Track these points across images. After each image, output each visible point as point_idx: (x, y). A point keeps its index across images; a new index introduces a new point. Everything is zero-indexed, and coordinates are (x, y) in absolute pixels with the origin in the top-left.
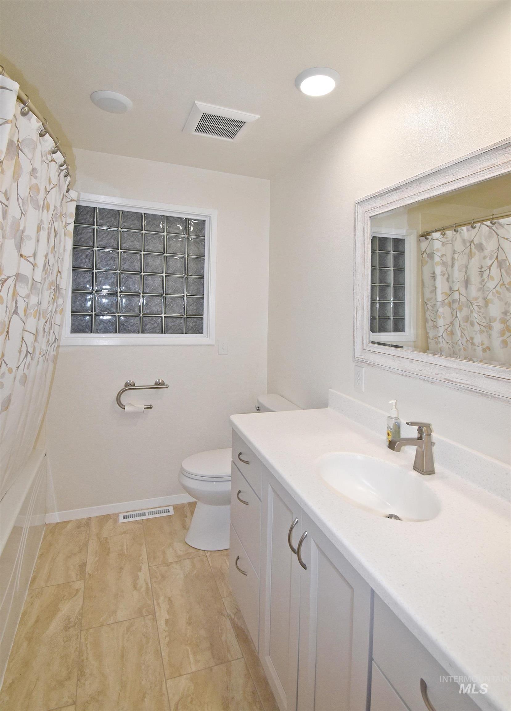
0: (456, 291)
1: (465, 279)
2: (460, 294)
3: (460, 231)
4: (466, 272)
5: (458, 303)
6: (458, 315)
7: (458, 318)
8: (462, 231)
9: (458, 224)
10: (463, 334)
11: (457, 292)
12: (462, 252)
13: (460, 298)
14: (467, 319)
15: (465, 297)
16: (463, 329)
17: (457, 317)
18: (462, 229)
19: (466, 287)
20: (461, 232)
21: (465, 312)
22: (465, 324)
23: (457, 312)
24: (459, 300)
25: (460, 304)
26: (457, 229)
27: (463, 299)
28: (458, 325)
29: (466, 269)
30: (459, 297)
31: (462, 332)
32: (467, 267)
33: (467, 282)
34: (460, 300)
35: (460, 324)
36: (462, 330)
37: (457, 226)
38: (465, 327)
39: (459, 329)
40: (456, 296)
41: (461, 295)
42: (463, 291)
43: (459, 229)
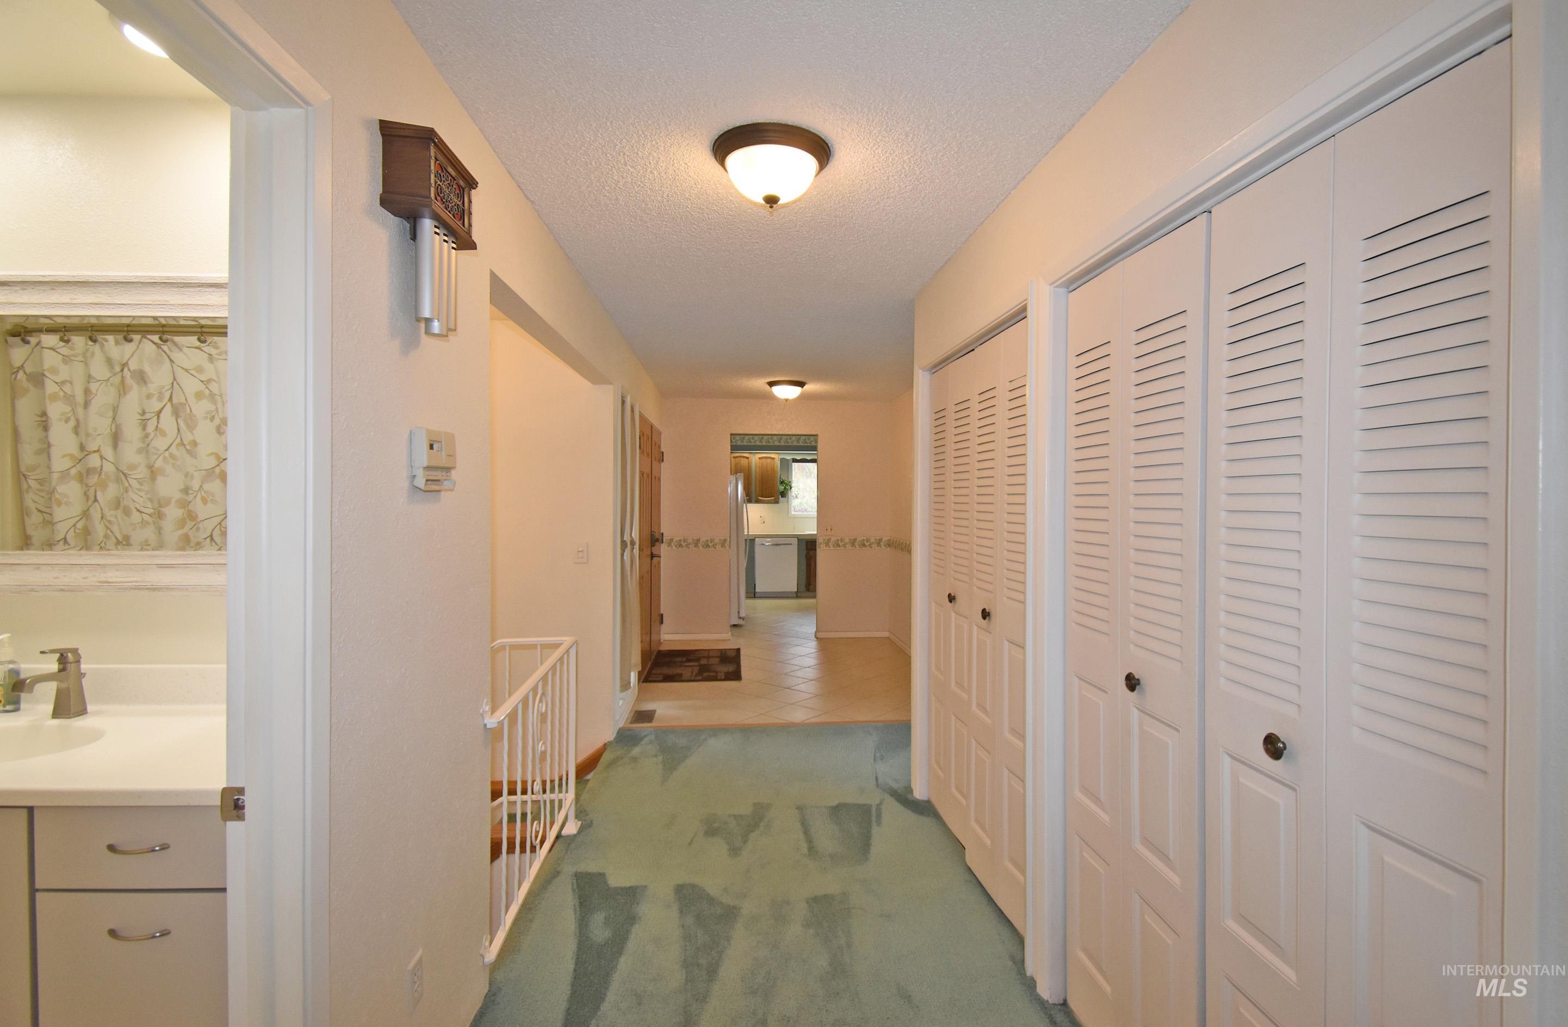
0: (95, 452)
1: (111, 430)
2: (102, 457)
3: (102, 342)
4: (114, 419)
5: (97, 475)
6: (99, 498)
7: (98, 502)
8: (105, 343)
9: (96, 328)
10: (109, 532)
11: (97, 455)
12: (105, 381)
13: (102, 466)
14: (117, 504)
15: (111, 464)
16: (109, 522)
17: (96, 500)
18: (105, 338)
19: (115, 446)
20: (103, 344)
21: (112, 490)
22: (113, 512)
23: (96, 492)
24: (101, 470)
25: (103, 476)
26: (96, 337)
27: (109, 468)
28: (100, 516)
29: (114, 413)
30: (100, 464)
31: (107, 528)
32: (115, 409)
33: (116, 438)
34: (104, 469)
35: (102, 514)
36: (107, 523)
37: (97, 331)
38: (113, 519)
39: (100, 523)
40: (94, 461)
41: (104, 460)
42: (108, 452)
43: (100, 337)
